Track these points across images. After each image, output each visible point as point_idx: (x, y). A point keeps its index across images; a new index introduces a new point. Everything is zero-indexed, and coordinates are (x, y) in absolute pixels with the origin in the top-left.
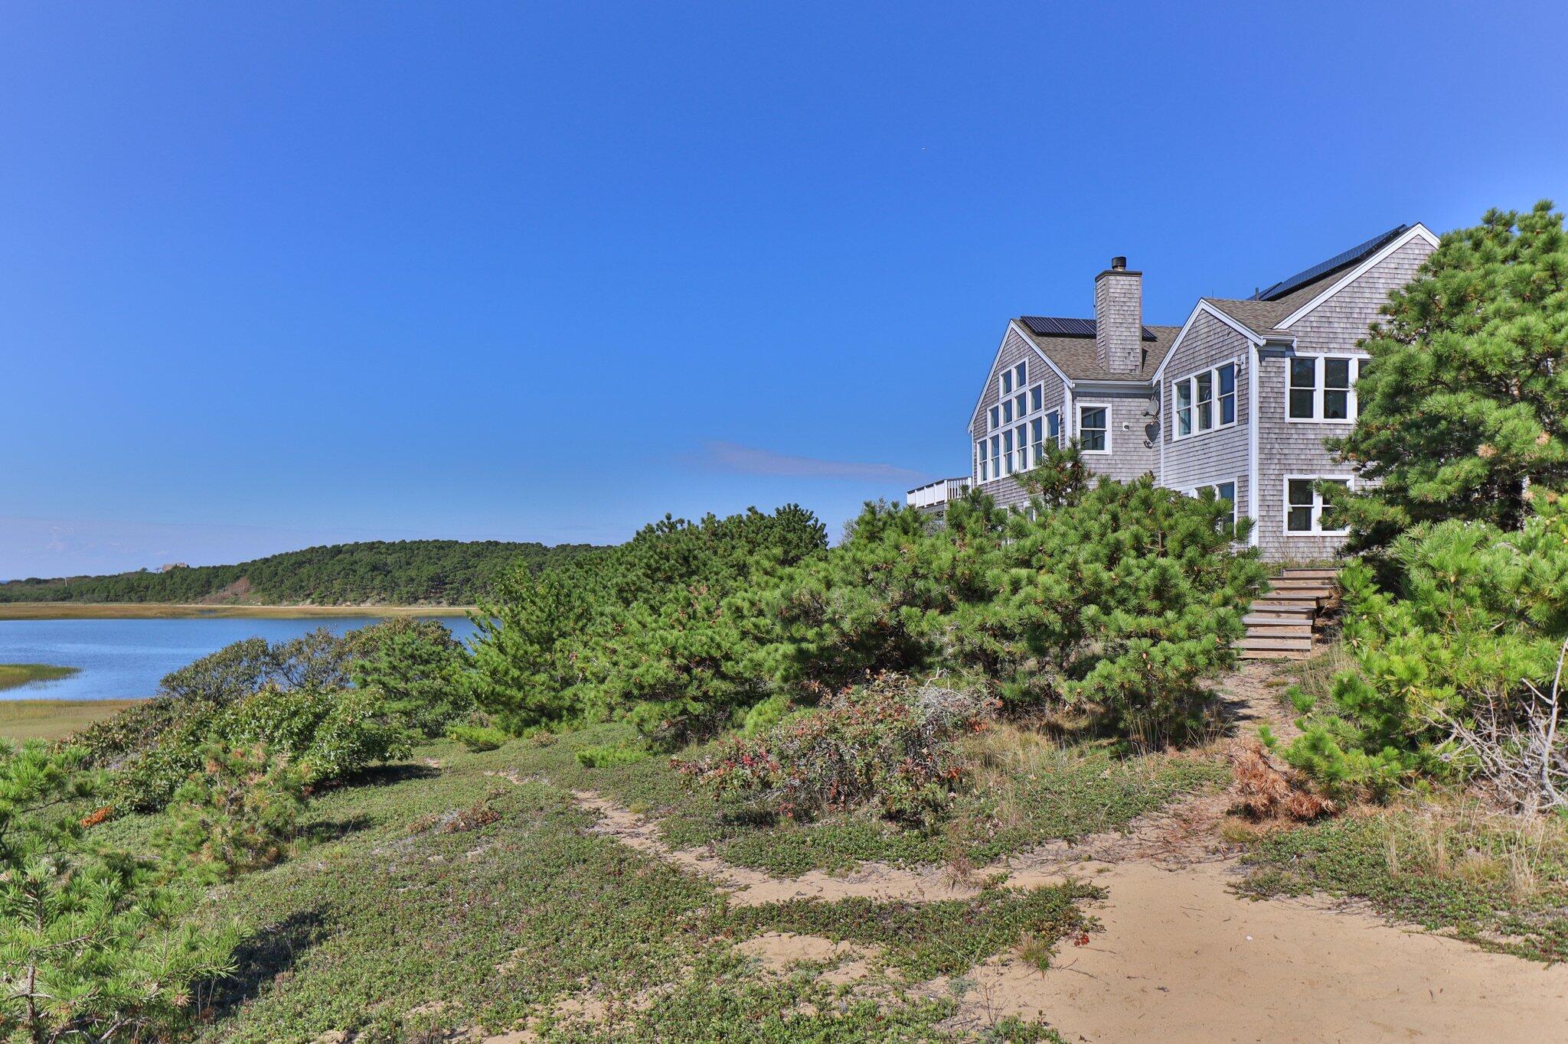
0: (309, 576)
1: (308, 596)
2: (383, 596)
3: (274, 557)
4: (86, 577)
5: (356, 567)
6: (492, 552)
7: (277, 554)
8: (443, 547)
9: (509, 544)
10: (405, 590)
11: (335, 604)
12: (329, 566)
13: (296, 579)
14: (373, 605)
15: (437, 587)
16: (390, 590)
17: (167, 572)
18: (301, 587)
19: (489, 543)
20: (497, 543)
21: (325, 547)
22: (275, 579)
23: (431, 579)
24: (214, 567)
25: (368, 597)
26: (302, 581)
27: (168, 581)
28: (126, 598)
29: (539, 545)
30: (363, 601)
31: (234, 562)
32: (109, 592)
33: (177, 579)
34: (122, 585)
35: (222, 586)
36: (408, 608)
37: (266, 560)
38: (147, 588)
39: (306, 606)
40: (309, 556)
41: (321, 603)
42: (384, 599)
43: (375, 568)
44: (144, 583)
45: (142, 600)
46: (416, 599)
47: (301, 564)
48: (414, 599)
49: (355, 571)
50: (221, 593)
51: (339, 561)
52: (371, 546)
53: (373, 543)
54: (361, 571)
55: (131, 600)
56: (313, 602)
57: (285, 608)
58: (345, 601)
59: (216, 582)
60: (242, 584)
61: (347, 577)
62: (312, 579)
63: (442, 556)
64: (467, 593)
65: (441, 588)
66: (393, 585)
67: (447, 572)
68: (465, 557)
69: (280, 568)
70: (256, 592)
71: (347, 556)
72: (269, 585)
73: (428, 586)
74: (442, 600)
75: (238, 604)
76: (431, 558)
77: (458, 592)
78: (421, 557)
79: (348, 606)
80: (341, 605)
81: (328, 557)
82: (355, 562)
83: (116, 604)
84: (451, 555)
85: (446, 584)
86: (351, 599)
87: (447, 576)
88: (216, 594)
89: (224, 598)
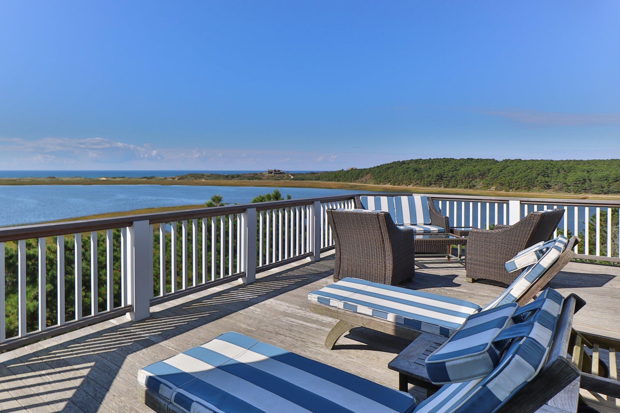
0: (391, 173)
1: (390, 181)
2: (417, 182)
3: (381, 165)
5: (408, 170)
6: (469, 163)
7: (382, 164)
8: (446, 161)
9: (478, 159)
10: (426, 180)
11: (399, 185)
12: (398, 169)
13: (386, 175)
14: (413, 186)
15: (440, 179)
16: (420, 180)
17: (349, 170)
18: (387, 178)
19: (468, 159)
20: (472, 159)
21: (399, 161)
22: (379, 174)
23: (438, 176)
24: (361, 169)
25: (411, 183)
26: (388, 175)
27: (347, 174)
29: (493, 160)
30: (410, 184)
31: (368, 167)
32: (329, 178)
34: (333, 175)
35: (362, 176)
36: (427, 188)
37: (378, 167)
38: (340, 176)
39: (388, 186)
40: (392, 165)
41: (394, 185)
42: (417, 184)
43: (416, 170)
44: (340, 175)
45: (338, 181)
46: (431, 184)
47: (389, 168)
49: (408, 172)
50: (362, 179)
51: (402, 167)
52: (417, 161)
53: (417, 160)
55: (335, 181)
56: (391, 184)
57: (382, 186)
58: (403, 184)
59: (361, 175)
60: (368, 176)
61: (404, 174)
62: (392, 175)
63: (445, 165)
64: (453, 182)
65: (442, 179)
66: (422, 178)
67: (445, 172)
68: (455, 166)
69: (381, 170)
70: (373, 179)
71: (406, 165)
72: (377, 176)
73: (436, 179)
74: (441, 185)
75: (366, 184)
76: (440, 166)
77: (449, 181)
78: (436, 166)
79: (404, 186)
80: (401, 186)
81: (399, 166)
82: (409, 168)
83: (331, 182)
84: (450, 165)
85: (444, 178)
86: (405, 183)
87: (444, 175)
88: (360, 180)
89: (362, 181)
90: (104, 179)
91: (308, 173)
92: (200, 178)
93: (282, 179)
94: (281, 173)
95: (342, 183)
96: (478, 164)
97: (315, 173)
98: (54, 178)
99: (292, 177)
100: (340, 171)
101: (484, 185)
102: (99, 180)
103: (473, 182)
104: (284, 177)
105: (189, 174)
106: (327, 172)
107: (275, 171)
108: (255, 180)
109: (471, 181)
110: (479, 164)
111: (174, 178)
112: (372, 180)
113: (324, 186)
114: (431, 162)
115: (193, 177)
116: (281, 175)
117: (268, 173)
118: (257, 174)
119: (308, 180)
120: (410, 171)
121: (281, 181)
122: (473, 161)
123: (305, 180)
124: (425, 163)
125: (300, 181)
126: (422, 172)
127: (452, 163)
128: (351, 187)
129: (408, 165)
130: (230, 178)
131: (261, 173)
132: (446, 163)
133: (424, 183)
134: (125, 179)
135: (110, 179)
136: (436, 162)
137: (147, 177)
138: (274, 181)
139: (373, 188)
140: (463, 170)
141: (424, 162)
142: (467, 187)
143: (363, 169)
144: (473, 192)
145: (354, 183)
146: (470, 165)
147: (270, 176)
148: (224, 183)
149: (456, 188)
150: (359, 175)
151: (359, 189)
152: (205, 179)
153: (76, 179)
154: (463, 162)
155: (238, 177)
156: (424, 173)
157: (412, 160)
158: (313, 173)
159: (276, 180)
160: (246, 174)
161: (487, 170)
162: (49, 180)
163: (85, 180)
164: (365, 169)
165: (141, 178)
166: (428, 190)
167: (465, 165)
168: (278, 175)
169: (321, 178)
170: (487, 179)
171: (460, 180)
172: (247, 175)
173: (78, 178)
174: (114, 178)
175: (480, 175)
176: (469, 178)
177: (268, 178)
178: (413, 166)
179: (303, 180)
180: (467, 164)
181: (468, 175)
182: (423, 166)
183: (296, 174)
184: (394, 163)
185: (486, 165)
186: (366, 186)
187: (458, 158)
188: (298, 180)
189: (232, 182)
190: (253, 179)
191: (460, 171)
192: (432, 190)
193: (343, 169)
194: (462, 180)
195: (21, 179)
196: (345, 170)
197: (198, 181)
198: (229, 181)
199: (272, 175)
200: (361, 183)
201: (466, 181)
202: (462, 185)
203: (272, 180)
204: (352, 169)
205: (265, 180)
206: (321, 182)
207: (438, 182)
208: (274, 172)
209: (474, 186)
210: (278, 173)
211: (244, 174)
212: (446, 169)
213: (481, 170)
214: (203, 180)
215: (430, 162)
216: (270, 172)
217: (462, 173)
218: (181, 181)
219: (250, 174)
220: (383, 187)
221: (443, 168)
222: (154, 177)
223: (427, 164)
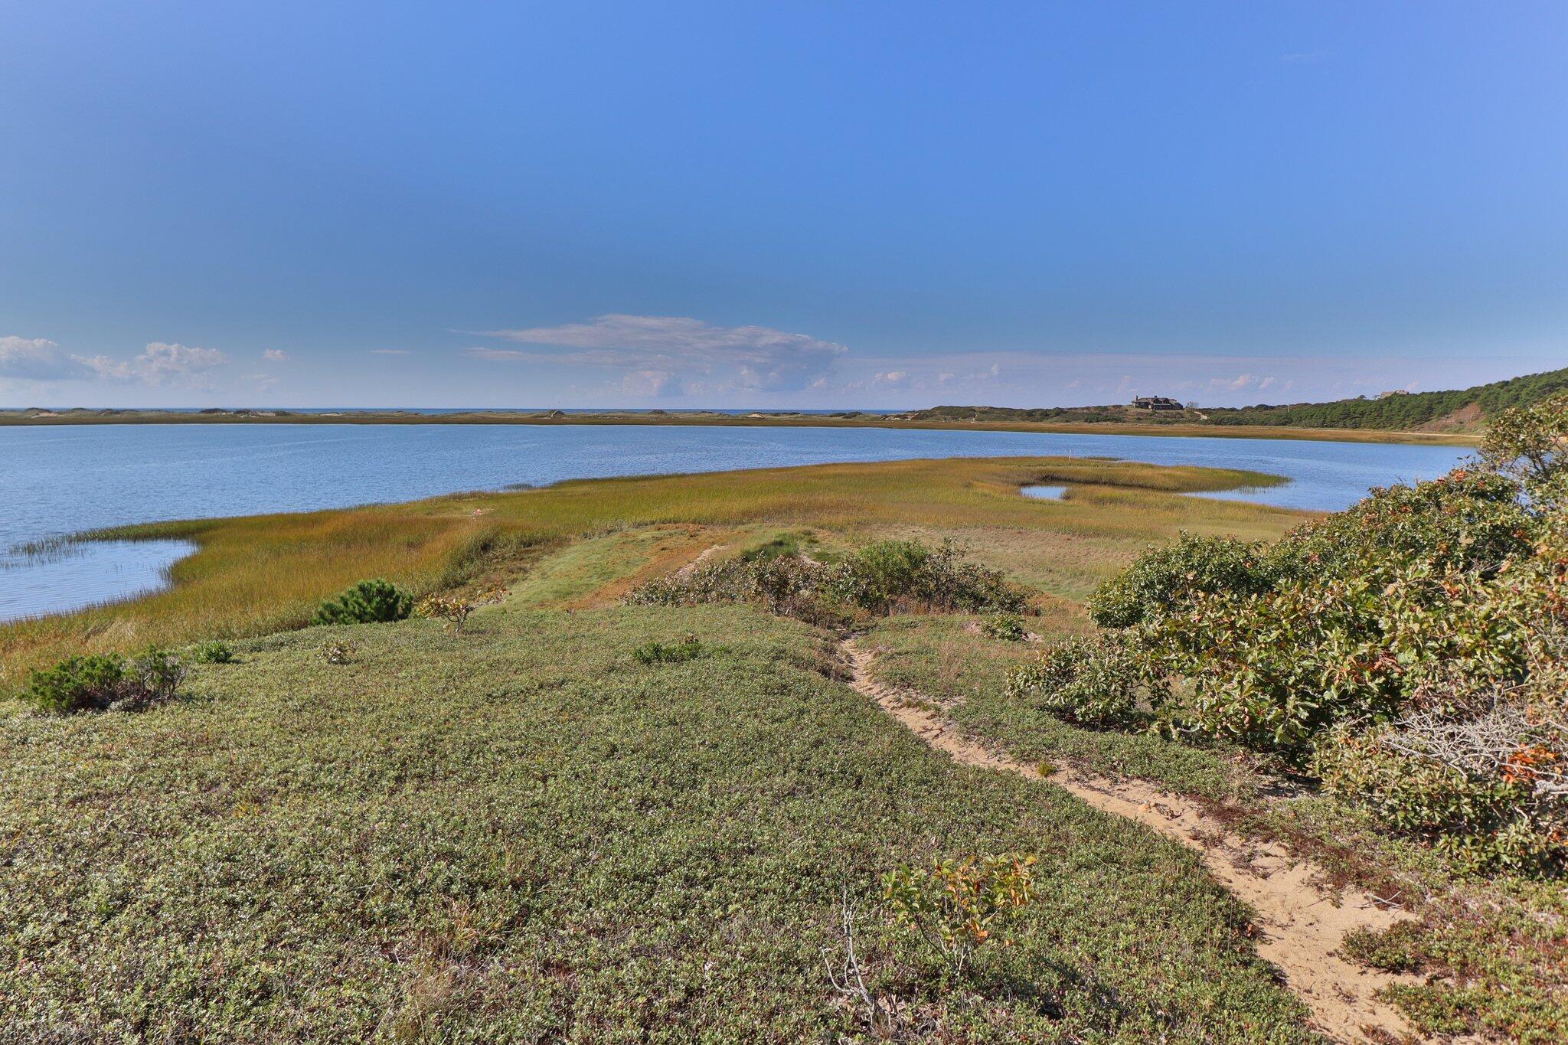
3: (1517, 379)
4: (1306, 404)
7: (1522, 376)
17: (1386, 399)
24: (1439, 393)
27: (1386, 408)
28: (1341, 424)
31: (1463, 386)
32: (1325, 418)
33: (1396, 406)
34: (1339, 411)
35: (1445, 413)
37: (1505, 384)
38: (1362, 414)
44: (1360, 409)
45: (1356, 426)
50: (1444, 421)
55: (1345, 426)
59: (1439, 409)
60: (1469, 412)
75: (1462, 433)
88: (1434, 422)
89: (1446, 427)
90: (754, 416)
91: (1250, 409)
92: (961, 416)
93: (1176, 421)
94: (1172, 407)
95: (1368, 431)
97: (1276, 409)
99: (1204, 418)
100: (1354, 400)
104: (1182, 415)
107: (1156, 400)
108: (1104, 422)
112: (1483, 422)
115: (948, 414)
116: (1171, 411)
117: (1137, 407)
119: (1254, 423)
121: (1174, 424)
123: (1245, 424)
130: (1038, 416)
131: (1118, 407)
134: (797, 418)
135: (769, 417)
138: (1155, 425)
143: (1445, 393)
145: (1414, 431)
147: (1142, 414)
150: (1431, 407)
152: (976, 420)
155: (1057, 414)
158: (1268, 408)
159: (1160, 422)
164: (1452, 392)
165: (831, 416)
168: (1164, 411)
169: (1294, 419)
172: (1081, 411)
177: (1139, 419)
179: (1239, 424)
183: (1220, 410)
188: (1225, 424)
190: (1098, 421)
193: (1362, 397)
196: (1370, 397)
197: (962, 422)
199: (1147, 411)
200: (1438, 431)
203: (1150, 423)
205: (1128, 421)
208: (1152, 403)
214: (973, 421)
216: (1142, 404)
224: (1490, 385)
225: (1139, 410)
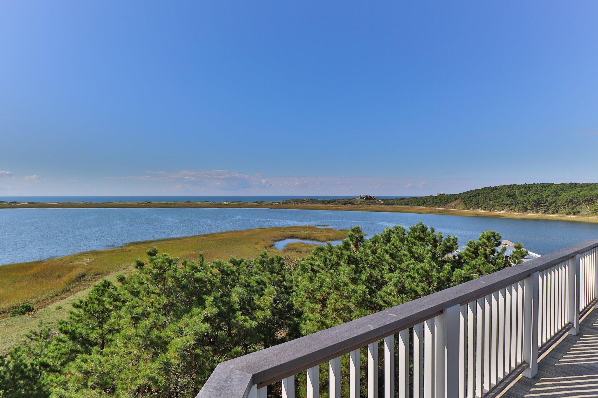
0: (482, 199)
1: (481, 206)
2: (511, 208)
3: (471, 191)
5: (501, 195)
6: (572, 188)
8: (544, 186)
9: (583, 184)
10: (521, 205)
11: (490, 210)
12: (490, 195)
13: (476, 200)
14: (507, 211)
15: (537, 205)
16: (515, 205)
18: (478, 203)
19: (571, 184)
20: (576, 184)
21: (491, 187)
22: (469, 200)
23: (535, 201)
24: (450, 195)
25: (505, 208)
26: (478, 201)
27: (436, 199)
28: (423, 205)
30: (502, 210)
31: (457, 192)
32: (418, 203)
33: (438, 199)
34: (422, 201)
35: (451, 202)
36: (522, 214)
37: (468, 192)
38: (429, 202)
39: (479, 211)
40: (483, 191)
41: (485, 210)
43: (509, 196)
44: (428, 200)
45: (427, 206)
47: (479, 194)
48: (526, 210)
49: (500, 197)
50: (451, 204)
51: (494, 193)
52: (510, 187)
53: (511, 185)
54: (503, 197)
55: (424, 206)
56: (482, 210)
57: (472, 211)
58: (495, 209)
59: (450, 200)
60: (458, 201)
61: (496, 199)
62: (483, 200)
63: (543, 191)
64: (553, 207)
65: (540, 205)
66: (516, 203)
67: (543, 198)
68: (555, 191)
69: (471, 196)
70: (463, 204)
71: (498, 191)
72: (467, 202)
73: (533, 204)
74: (539, 211)
75: (456, 209)
76: (537, 191)
77: (548, 207)
78: (532, 191)
79: (496, 211)
80: (493, 211)
81: (490, 191)
82: (501, 193)
83: (419, 207)
84: (549, 190)
85: (542, 203)
86: (497, 209)
87: (543, 200)
88: (449, 205)
89: (452, 206)
90: (226, 203)
91: (397, 199)
92: (301, 203)
93: (373, 204)
94: (372, 199)
95: (430, 208)
96: (583, 189)
97: (404, 199)
98: (190, 202)
99: (382, 202)
100: (429, 196)
101: (592, 211)
102: (222, 204)
103: (578, 208)
104: (375, 202)
105: (292, 200)
106: (415, 197)
107: (367, 196)
108: (348, 205)
109: (575, 207)
110: (585, 189)
111: (280, 203)
112: (461, 205)
113: (413, 211)
114: (527, 188)
115: (295, 202)
116: (372, 200)
117: (360, 199)
118: (350, 200)
119: (397, 204)
120: (503, 196)
121: (372, 205)
122: (577, 185)
123: (395, 205)
124: (520, 189)
125: (390, 206)
126: (516, 197)
127: (551, 188)
128: (440, 212)
129: (501, 190)
130: (326, 202)
131: (354, 198)
132: (544, 188)
133: (519, 209)
134: (241, 204)
135: (230, 203)
136: (532, 187)
137: (258, 202)
138: (365, 206)
139: (463, 213)
140: (564, 196)
141: (519, 187)
142: (570, 213)
143: (452, 195)
144: (578, 218)
145: (443, 208)
146: (573, 190)
148: (321, 207)
149: (557, 214)
150: (448, 200)
151: (448, 214)
152: (305, 204)
153: (205, 203)
154: (564, 187)
155: (333, 202)
156: (519, 198)
157: (505, 185)
158: (402, 199)
159: (367, 205)
160: (340, 200)
161: (595, 195)
162: (187, 204)
163: (212, 204)
164: (454, 195)
165: (254, 203)
166: (524, 216)
167: (568, 190)
168: (369, 200)
169: (409, 203)
170: (595, 204)
171: (561, 206)
173: (207, 203)
174: (233, 202)
175: (586, 201)
176: (573, 204)
177: (360, 203)
178: (506, 191)
179: (392, 205)
180: (570, 189)
181: (572, 201)
182: (517, 191)
183: (386, 199)
184: (485, 188)
185: (593, 190)
186: (455, 211)
187: (559, 183)
188: (388, 205)
189: (329, 206)
190: (346, 204)
191: (561, 196)
192: (529, 216)
193: (431, 195)
194: (563, 206)
195: (168, 203)
196: (433, 195)
197: (299, 205)
198: (325, 205)
199: (364, 200)
200: (450, 208)
201: (569, 207)
202: (564, 211)
203: (364, 205)
204: (441, 195)
205: (357, 204)
206: (410, 207)
207: (535, 208)
208: (365, 197)
209: (579, 212)
210: (369, 198)
211: (338, 200)
212: (545, 194)
213: (588, 195)
215: (525, 187)
216: (362, 198)
217: (564, 199)
218: (285, 205)
219: (344, 199)
220: (474, 212)
221: (541, 194)
222: (264, 202)
223: (522, 190)
224: (464, 192)
225: (361, 200)
